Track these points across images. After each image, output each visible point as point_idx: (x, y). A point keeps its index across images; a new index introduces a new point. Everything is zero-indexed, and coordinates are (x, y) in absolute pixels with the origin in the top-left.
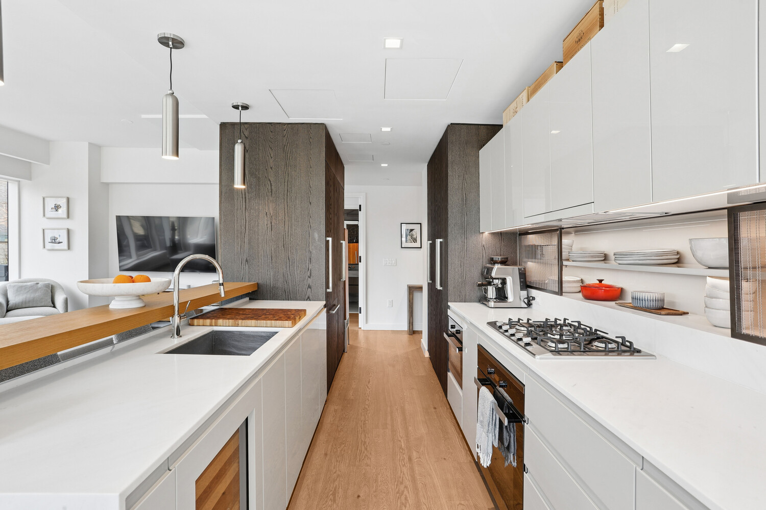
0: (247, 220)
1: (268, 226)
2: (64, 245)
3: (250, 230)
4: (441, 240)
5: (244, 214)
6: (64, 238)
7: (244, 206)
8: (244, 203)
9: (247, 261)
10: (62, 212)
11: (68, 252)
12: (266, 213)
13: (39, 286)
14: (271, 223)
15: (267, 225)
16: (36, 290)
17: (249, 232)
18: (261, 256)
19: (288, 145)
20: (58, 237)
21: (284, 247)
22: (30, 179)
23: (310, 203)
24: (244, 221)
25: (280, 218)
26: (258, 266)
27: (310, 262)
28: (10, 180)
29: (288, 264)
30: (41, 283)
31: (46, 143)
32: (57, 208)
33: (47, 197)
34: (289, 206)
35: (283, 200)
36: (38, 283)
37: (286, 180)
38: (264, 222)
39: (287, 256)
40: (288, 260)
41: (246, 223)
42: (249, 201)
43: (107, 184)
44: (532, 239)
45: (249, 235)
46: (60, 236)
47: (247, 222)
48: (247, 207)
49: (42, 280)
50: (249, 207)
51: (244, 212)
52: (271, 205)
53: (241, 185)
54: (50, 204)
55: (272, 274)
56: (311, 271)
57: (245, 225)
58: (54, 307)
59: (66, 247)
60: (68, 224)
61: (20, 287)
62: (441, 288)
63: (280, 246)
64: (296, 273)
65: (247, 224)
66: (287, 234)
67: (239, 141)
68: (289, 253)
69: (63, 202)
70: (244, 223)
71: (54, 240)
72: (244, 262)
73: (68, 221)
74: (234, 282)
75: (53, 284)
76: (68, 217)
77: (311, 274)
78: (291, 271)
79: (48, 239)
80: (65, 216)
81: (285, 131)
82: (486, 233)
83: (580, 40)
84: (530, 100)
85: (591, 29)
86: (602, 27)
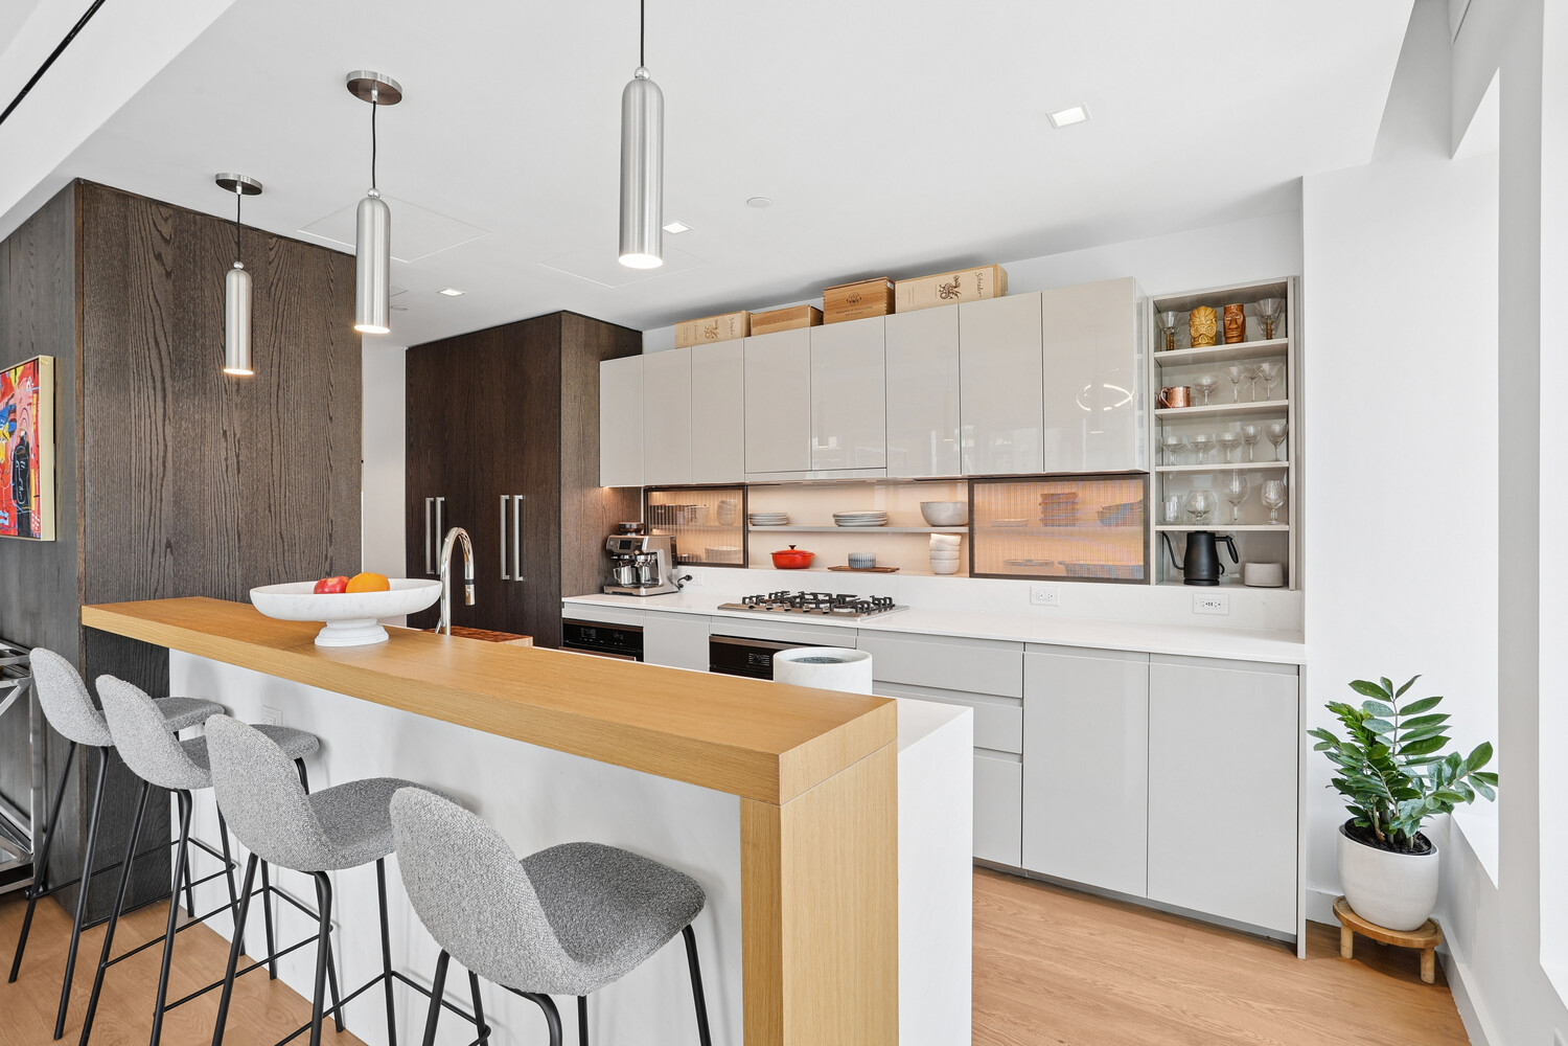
0: (170, 444)
1: (229, 462)
3: (177, 470)
4: (521, 497)
5: (160, 430)
7: (160, 411)
8: (160, 403)
9: (169, 545)
12: (225, 432)
14: (238, 456)
15: (226, 459)
17: (175, 475)
18: (211, 532)
19: (281, 284)
21: (270, 511)
23: (331, 418)
24: (162, 448)
25: (259, 445)
26: (203, 556)
27: (331, 542)
29: (280, 550)
34: (282, 421)
35: (267, 406)
37: (276, 361)
38: (217, 454)
39: (278, 531)
40: (279, 541)
41: (165, 452)
42: (176, 400)
44: (658, 499)
45: (175, 482)
47: (170, 450)
48: (170, 413)
50: (174, 413)
51: (160, 425)
52: (236, 415)
53: (247, 369)
55: (239, 574)
56: (331, 560)
57: (165, 457)
62: (521, 579)
63: (259, 510)
64: (298, 567)
65: (170, 455)
66: (277, 482)
67: (239, 265)
68: (283, 523)
70: (161, 454)
72: (160, 548)
74: (129, 600)
77: (331, 567)
78: (286, 563)
81: (273, 252)
82: (606, 488)
83: (854, 301)
84: (753, 330)
85: (873, 299)
86: (891, 310)
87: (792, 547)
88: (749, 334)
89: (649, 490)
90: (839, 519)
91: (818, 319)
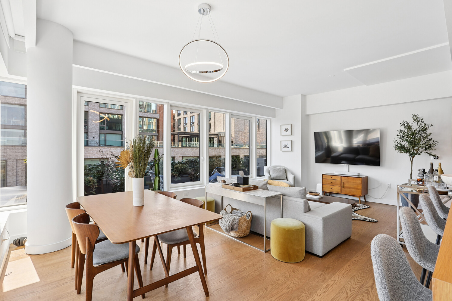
2: (290, 149)
6: (289, 146)
10: (289, 132)
11: (292, 152)
13: (281, 169)
16: (280, 171)
20: (287, 145)
22: (275, 117)
28: (268, 118)
30: (281, 168)
31: (282, 98)
32: (287, 130)
33: (282, 125)
36: (280, 168)
43: (308, 115)
46: (288, 144)
49: (282, 167)
54: (284, 128)
58: (287, 180)
59: (291, 150)
60: (291, 138)
61: (274, 169)
69: (289, 127)
71: (285, 147)
73: (291, 137)
75: (286, 169)
76: (292, 135)
79: (283, 146)
80: (290, 134)
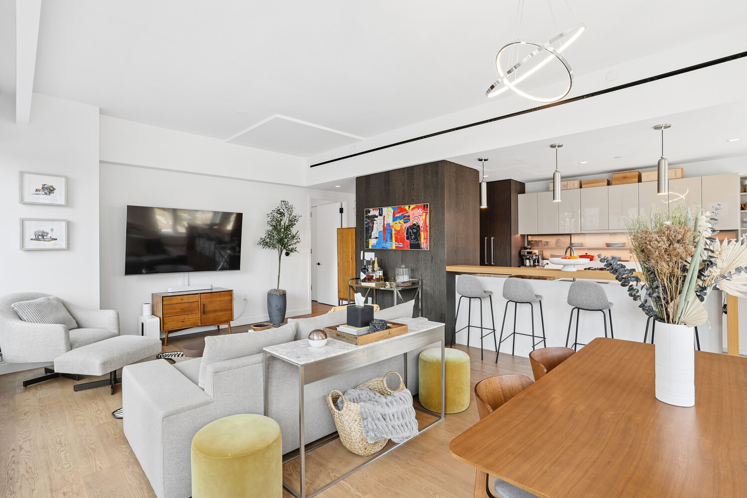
0: (455, 225)
2: (62, 243)
4: (493, 238)
6: (61, 233)
11: (67, 252)
17: (456, 233)
18: (460, 248)
26: (459, 255)
29: (469, 253)
32: (48, 190)
33: (29, 172)
38: (461, 227)
40: (469, 251)
45: (456, 235)
46: (52, 230)
51: (454, 220)
57: (455, 229)
59: (64, 246)
68: (469, 246)
69: (57, 184)
76: (67, 204)
78: (470, 257)
79: (30, 235)
80: (63, 202)
82: (519, 235)
83: (625, 178)
84: (583, 186)
85: (633, 177)
86: (640, 180)
87: (586, 254)
88: (581, 187)
89: (528, 235)
90: (608, 245)
91: (609, 184)
